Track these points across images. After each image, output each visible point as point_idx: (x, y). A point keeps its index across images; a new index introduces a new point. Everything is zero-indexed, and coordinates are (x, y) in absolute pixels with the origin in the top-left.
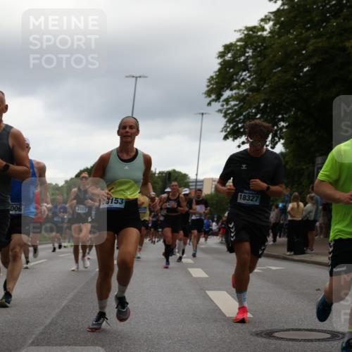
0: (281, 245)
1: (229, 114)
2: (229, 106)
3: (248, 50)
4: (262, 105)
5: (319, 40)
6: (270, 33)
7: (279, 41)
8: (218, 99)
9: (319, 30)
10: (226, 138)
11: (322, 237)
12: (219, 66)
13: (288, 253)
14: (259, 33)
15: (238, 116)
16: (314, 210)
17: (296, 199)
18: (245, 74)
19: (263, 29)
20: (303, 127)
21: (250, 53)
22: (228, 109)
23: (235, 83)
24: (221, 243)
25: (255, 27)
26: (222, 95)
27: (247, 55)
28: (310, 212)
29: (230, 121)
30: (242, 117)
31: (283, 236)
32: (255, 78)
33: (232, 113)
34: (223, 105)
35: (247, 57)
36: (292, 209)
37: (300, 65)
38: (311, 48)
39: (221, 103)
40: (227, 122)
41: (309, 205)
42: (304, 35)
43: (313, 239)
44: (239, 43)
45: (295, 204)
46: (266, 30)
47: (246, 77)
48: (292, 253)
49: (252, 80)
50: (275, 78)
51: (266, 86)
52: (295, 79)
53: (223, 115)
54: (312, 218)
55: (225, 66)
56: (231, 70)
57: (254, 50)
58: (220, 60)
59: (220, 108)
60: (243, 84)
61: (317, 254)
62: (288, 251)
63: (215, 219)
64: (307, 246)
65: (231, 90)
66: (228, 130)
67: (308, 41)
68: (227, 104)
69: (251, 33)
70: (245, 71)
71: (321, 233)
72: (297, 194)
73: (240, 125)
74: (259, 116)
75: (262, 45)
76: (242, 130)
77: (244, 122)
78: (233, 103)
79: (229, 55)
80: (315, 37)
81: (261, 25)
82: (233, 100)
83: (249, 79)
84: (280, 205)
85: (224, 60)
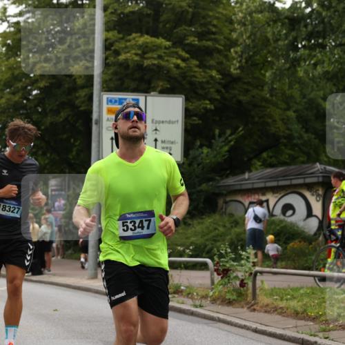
7: (7, 63)
11: (59, 257)
13: (27, 274)
37: (29, 88)
43: (50, 260)
48: (30, 274)
52: (25, 102)
61: (55, 275)
64: (44, 267)
71: (58, 254)
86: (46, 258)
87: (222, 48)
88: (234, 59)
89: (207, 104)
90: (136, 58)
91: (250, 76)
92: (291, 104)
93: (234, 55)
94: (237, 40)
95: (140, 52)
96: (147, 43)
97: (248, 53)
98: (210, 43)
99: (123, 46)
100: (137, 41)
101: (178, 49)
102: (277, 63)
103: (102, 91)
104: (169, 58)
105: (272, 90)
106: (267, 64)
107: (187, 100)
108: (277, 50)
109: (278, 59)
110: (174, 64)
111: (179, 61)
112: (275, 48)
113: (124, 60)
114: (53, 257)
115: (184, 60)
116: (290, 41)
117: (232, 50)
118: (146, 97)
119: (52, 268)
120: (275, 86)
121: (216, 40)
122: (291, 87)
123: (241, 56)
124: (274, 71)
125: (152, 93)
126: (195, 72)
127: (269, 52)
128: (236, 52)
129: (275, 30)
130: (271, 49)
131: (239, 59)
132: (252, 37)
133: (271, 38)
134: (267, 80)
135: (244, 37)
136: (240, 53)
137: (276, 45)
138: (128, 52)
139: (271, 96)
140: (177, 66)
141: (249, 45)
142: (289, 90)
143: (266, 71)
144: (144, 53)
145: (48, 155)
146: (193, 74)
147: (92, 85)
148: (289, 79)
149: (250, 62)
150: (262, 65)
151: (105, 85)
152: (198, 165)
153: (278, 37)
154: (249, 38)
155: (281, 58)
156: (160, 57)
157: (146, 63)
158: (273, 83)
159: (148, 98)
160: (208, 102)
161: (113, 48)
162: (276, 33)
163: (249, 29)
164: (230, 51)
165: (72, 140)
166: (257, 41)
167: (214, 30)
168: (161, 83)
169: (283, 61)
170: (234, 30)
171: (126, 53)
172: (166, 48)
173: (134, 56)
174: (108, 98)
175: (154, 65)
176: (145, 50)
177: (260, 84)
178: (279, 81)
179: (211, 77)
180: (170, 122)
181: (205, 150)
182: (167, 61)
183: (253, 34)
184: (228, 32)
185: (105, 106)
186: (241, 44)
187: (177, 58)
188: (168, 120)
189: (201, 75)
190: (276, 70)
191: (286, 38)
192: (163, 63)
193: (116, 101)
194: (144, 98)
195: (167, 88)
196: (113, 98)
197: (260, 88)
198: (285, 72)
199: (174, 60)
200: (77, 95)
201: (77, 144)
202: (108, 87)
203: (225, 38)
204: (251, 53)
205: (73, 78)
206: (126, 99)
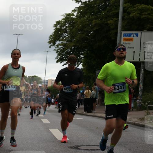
0: (81, 109)
1: (59, 51)
2: (59, 48)
3: (67, 24)
4: (73, 48)
5: (97, 20)
6: (76, 16)
7: (80, 20)
8: (54, 45)
9: (97, 16)
10: (57, 62)
11: (99, 105)
12: (54, 31)
13: (85, 112)
14: (72, 17)
15: (62, 53)
16: (96, 93)
17: (87, 89)
18: (65, 34)
19: (73, 15)
20: (90, 58)
21: (67, 25)
22: (58, 49)
23: (61, 38)
24: (56, 108)
25: (69, 14)
26: (56, 43)
27: (66, 26)
28: (94, 94)
29: (59, 55)
30: (64, 53)
31: (83, 105)
32: (70, 36)
33: (60, 51)
34: (56, 48)
35: (66, 27)
36: (86, 93)
37: (89, 31)
38: (94, 23)
39: (55, 47)
40: (58, 55)
41: (93, 91)
42: (91, 18)
43: (95, 106)
44: (63, 21)
45: (87, 91)
46: (74, 15)
47: (66, 36)
48: (86, 112)
49: (69, 37)
50: (78, 36)
51: (74, 40)
52: (87, 37)
53: (56, 52)
54: (95, 97)
55: (57, 31)
56: (60, 32)
57: (69, 24)
58: (54, 28)
59: (55, 49)
60: (65, 38)
61: (97, 113)
62: (85, 111)
63: (53, 97)
64: (93, 109)
65: (60, 41)
66: (58, 58)
67: (92, 21)
68: (58, 47)
69: (68, 16)
70: (65, 33)
72: (88, 86)
73: (63, 57)
74: (71, 53)
75: (73, 21)
76: (64, 59)
77: (65, 55)
78: (60, 47)
79: (59, 26)
80: (95, 19)
81: (72, 13)
82: (60, 45)
83: (67, 37)
84: (81, 91)
85: (56, 28)
90: (138, 15)
95: (139, 12)
96: (143, 8)
99: (132, 10)
100: (139, 7)
103: (122, 31)
113: (132, 16)
114: (97, 105)
118: (141, 32)
119: (96, 110)
125: (144, 31)
144: (141, 13)
145: (96, 60)
147: (117, 28)
156: (149, 14)
157: (142, 17)
159: (142, 33)
161: (127, 11)
165: (107, 53)
168: (149, 25)
171: (133, 13)
172: (151, 10)
173: (137, 14)
174: (124, 34)
175: (146, 17)
176: (142, 11)
182: (152, 16)
185: (123, 37)
192: (150, 17)
193: (127, 35)
194: (140, 33)
196: (126, 34)
201: (109, 55)
202: (124, 29)
205: (109, 25)
206: (132, 34)
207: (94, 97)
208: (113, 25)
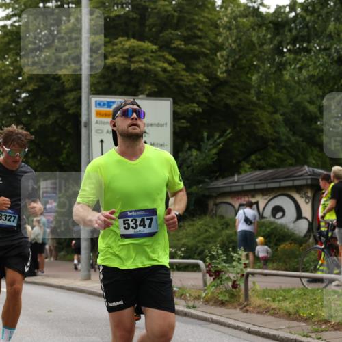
16: (42, 233)
28: (38, 235)
41: (37, 229)
43: (43, 262)
52: (14, 104)
54: (40, 241)
61: (48, 276)
64: (38, 268)
71: (51, 256)
86: (39, 260)
87: (208, 52)
88: (220, 63)
89: (195, 107)
90: (124, 62)
91: (237, 79)
92: (278, 107)
93: (220, 58)
94: (223, 44)
95: (126, 56)
96: (134, 47)
97: (234, 57)
98: (196, 47)
99: (110, 49)
100: (124, 45)
101: (165, 53)
102: (263, 68)
103: (91, 94)
104: (156, 62)
105: (259, 93)
106: (252, 68)
107: (175, 103)
108: (263, 54)
109: (264, 63)
110: (161, 67)
111: (166, 65)
112: (260, 52)
113: (112, 63)
114: (46, 258)
115: (171, 63)
116: (275, 45)
117: (218, 54)
119: (45, 270)
120: (262, 90)
121: (202, 44)
122: (277, 91)
123: (227, 60)
124: (260, 74)
125: (140, 96)
126: (182, 75)
127: (255, 56)
128: (222, 56)
129: (260, 35)
130: (256, 53)
131: (225, 64)
132: (238, 41)
133: (256, 42)
134: (253, 83)
135: (230, 41)
136: (226, 57)
137: (261, 49)
138: (115, 56)
139: (258, 99)
140: (164, 70)
141: (235, 49)
142: (275, 93)
143: (252, 75)
144: (131, 57)
145: (39, 157)
146: (179, 77)
147: (80, 89)
148: (275, 83)
149: (236, 66)
150: (248, 69)
151: (93, 89)
152: (188, 167)
153: (263, 41)
154: (235, 42)
155: (267, 62)
156: (147, 61)
157: (133, 66)
158: (259, 86)
160: (195, 105)
162: (261, 37)
163: (235, 34)
164: (216, 55)
165: (62, 143)
166: (242, 45)
167: (200, 34)
168: (149, 87)
169: (269, 65)
170: (219, 34)
171: (113, 57)
172: (152, 52)
173: (121, 60)
174: (96, 101)
175: (141, 68)
176: (132, 54)
177: (247, 88)
178: (266, 84)
179: (198, 80)
180: (158, 125)
181: (194, 153)
182: (154, 64)
183: (238, 38)
184: (214, 36)
185: (94, 109)
186: (227, 48)
187: (164, 62)
188: (157, 123)
189: (188, 79)
190: (263, 73)
191: (271, 43)
192: (150, 67)
193: (104, 104)
195: (155, 91)
196: (102, 101)
197: (247, 91)
198: (272, 76)
199: (161, 64)
200: (66, 98)
201: (67, 146)
202: (96, 90)
203: (211, 42)
204: (237, 57)
205: (61, 82)
206: (114, 102)
207: (38, 242)
208: (69, 80)
